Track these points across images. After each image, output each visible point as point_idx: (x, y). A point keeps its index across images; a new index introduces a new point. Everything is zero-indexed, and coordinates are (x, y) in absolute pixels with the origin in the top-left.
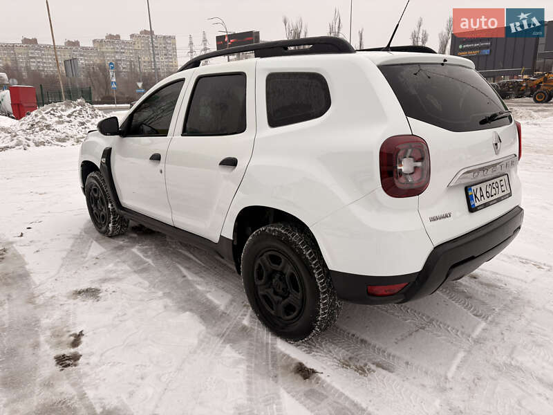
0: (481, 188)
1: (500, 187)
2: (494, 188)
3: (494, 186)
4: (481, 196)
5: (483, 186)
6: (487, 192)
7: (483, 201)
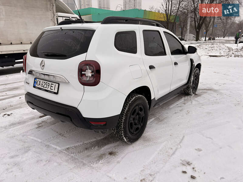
0: (40, 81)
1: (50, 86)
2: (46, 85)
3: (47, 84)
4: (39, 84)
5: (41, 81)
6: (42, 84)
7: (39, 87)
